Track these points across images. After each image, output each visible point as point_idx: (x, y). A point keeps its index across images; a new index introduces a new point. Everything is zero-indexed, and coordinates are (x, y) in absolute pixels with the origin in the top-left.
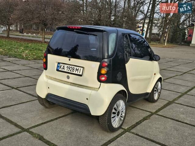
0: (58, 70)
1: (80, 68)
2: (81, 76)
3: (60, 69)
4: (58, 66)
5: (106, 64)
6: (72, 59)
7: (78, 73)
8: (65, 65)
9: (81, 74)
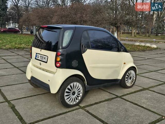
0: (36, 59)
1: (46, 57)
2: (46, 62)
3: (37, 58)
4: (36, 56)
5: (60, 54)
6: (42, 50)
7: (45, 61)
8: (39, 55)
9: (46, 61)
